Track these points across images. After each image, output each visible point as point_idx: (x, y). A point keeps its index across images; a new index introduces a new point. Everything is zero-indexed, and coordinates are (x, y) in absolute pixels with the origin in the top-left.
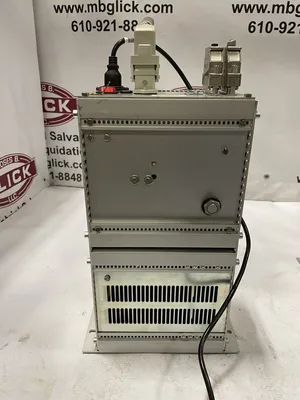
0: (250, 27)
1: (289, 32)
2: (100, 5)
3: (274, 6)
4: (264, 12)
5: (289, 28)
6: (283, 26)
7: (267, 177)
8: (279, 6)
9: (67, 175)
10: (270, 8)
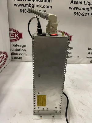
0: (74, 14)
1: (85, 16)
2: (29, 5)
3: (81, 8)
4: (78, 9)
5: (85, 14)
6: (83, 14)
7: (78, 57)
8: (82, 8)
9: (17, 57)
10: (80, 9)
